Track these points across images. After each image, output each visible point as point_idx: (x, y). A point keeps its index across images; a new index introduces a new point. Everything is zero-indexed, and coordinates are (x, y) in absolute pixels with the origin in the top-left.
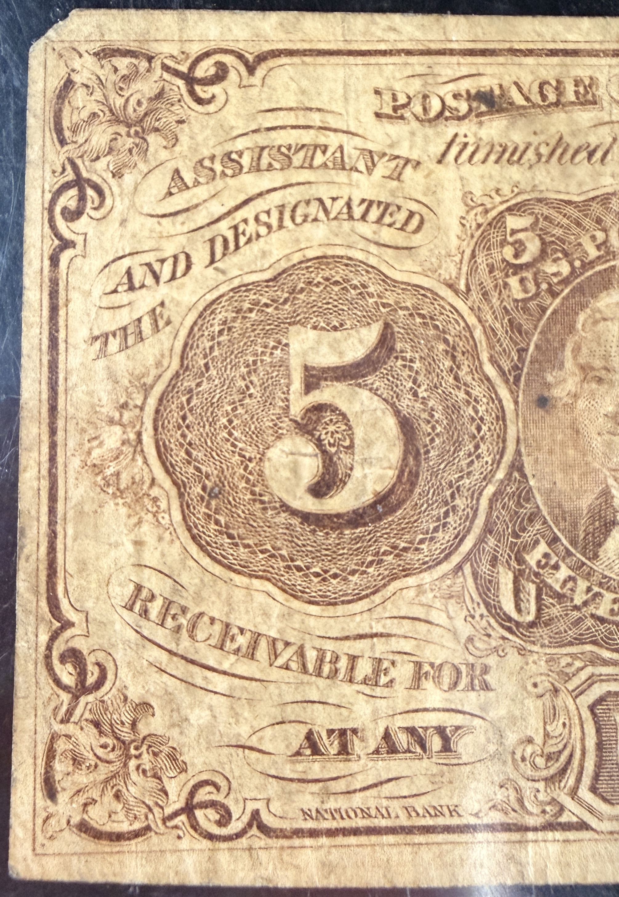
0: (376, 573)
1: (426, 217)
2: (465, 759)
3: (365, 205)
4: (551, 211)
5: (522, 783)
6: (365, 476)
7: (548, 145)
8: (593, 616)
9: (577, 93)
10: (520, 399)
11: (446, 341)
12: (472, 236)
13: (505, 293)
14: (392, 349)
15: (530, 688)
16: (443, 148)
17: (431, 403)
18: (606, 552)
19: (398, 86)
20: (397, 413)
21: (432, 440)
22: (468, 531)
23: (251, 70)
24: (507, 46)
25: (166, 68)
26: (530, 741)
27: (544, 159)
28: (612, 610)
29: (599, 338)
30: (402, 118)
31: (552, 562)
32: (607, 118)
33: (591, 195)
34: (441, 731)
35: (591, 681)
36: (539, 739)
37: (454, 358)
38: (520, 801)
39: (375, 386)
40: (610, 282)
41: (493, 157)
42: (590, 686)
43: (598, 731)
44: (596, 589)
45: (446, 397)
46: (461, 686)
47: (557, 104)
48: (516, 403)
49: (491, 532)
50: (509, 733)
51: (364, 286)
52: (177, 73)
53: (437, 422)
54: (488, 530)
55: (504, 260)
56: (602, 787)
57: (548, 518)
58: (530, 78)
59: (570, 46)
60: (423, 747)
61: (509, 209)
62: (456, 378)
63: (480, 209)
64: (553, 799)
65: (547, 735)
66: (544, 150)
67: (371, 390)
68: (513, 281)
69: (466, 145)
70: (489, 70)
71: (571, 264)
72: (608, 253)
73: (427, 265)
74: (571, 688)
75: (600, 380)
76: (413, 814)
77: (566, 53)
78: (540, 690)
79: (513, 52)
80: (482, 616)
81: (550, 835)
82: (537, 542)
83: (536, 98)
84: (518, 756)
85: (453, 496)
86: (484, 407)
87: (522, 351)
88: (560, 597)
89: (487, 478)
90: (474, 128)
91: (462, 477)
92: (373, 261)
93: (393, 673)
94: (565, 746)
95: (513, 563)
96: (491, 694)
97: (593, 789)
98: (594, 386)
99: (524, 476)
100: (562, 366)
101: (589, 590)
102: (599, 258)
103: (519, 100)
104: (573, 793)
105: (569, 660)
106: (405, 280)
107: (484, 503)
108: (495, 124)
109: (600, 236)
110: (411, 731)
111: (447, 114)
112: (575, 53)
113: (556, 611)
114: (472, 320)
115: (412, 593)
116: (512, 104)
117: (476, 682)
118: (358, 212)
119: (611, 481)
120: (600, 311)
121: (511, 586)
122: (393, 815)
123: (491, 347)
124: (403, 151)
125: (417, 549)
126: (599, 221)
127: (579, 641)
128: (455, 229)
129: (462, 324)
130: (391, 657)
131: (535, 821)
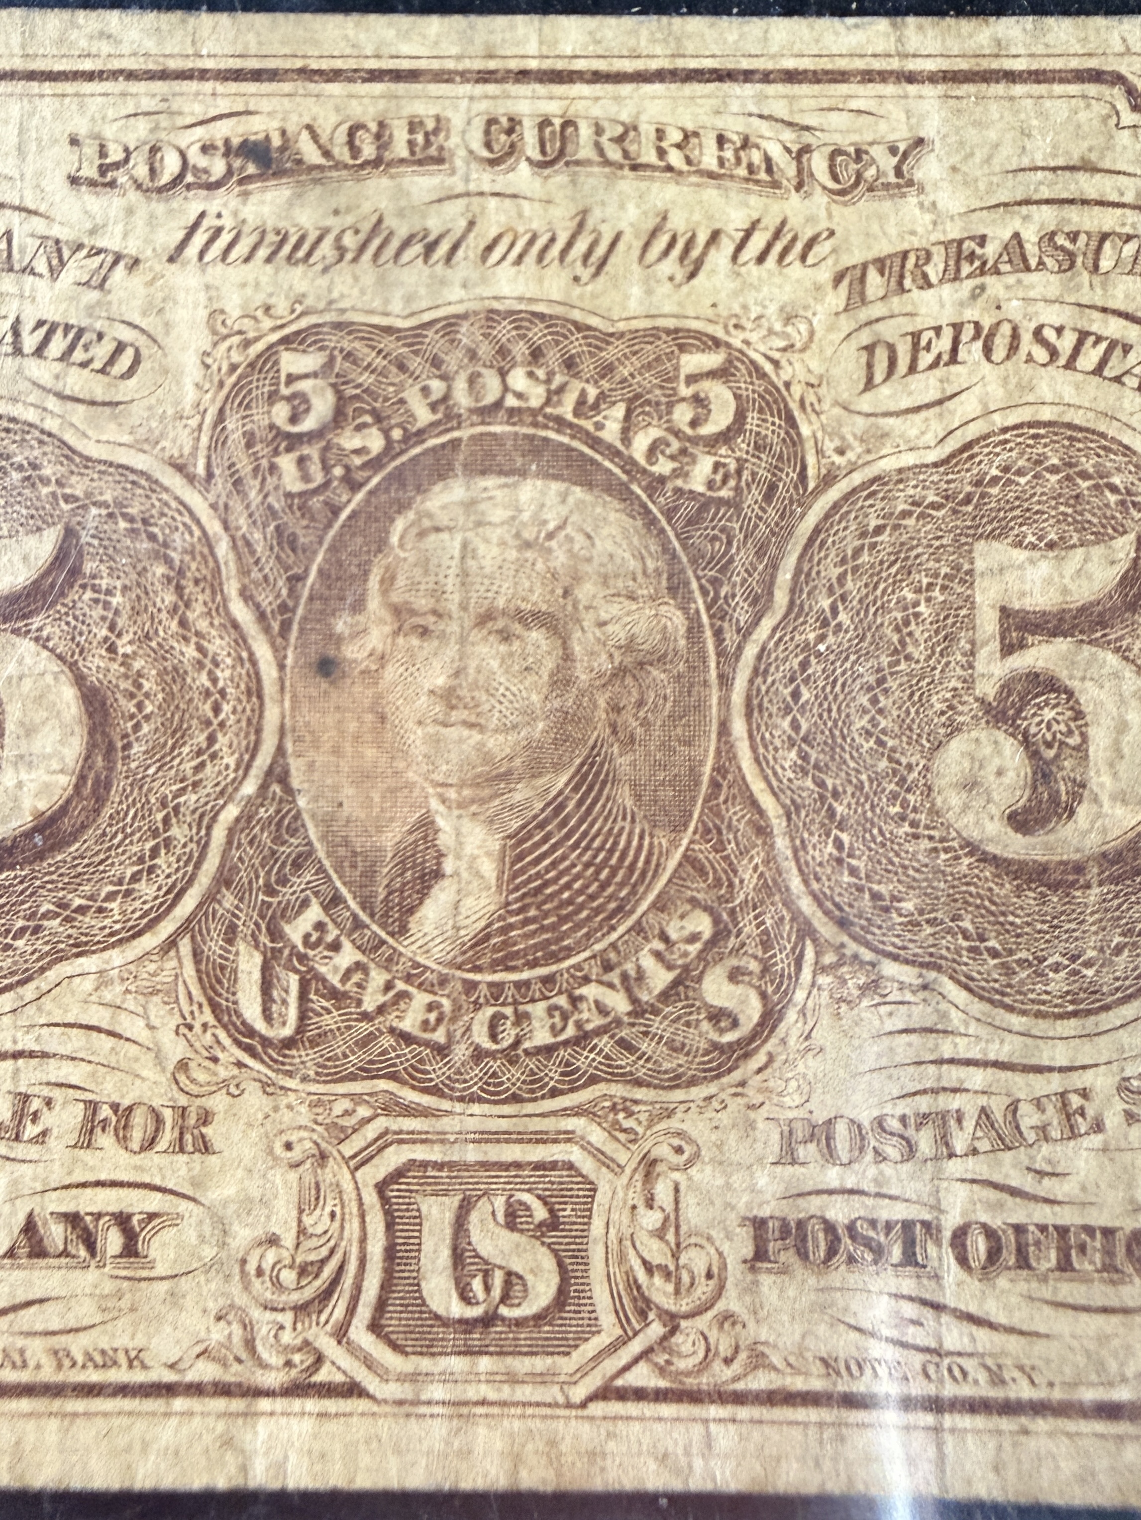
0: (30, 949)
1: (144, 352)
2: (160, 1270)
3: (43, 331)
4: (357, 345)
5: (256, 1313)
6: (20, 785)
7: (357, 232)
8: (392, 1030)
9: (411, 144)
10: (289, 661)
11: (168, 561)
12: (221, 384)
13: (271, 481)
14: (75, 572)
15: (279, 1149)
16: (180, 235)
17: (137, 664)
18: (420, 923)
19: (109, 132)
20: (79, 680)
21: (137, 727)
22: (190, 882)
24: (299, 64)
26: (273, 1241)
27: (349, 256)
28: (426, 1022)
29: (427, 560)
30: (112, 184)
31: (330, 938)
32: (460, 188)
33: (427, 317)
34: (122, 1220)
35: (383, 1142)
36: (288, 1240)
37: (179, 589)
38: (250, 1344)
39: (45, 634)
40: (450, 467)
41: (262, 253)
42: (380, 1150)
43: (390, 1226)
44: (400, 986)
45: (162, 654)
46: (162, 1145)
47: (376, 163)
48: (281, 667)
49: (228, 884)
50: (236, 1227)
51: (35, 466)
53: (147, 695)
54: (224, 879)
55: (272, 427)
56: (392, 1322)
57: (327, 863)
58: (333, 119)
59: (405, 65)
60: (91, 1247)
61: (285, 341)
62: (183, 623)
63: (236, 339)
64: (306, 1343)
65: (302, 1231)
66: (349, 241)
67: (37, 640)
68: (287, 463)
69: (219, 231)
70: (265, 105)
71: (386, 433)
72: (448, 417)
73: (142, 432)
74: (348, 1153)
75: (424, 632)
76: (67, 1363)
77: (397, 76)
78: (296, 1154)
79: (307, 74)
80: (205, 1026)
81: (297, 1404)
82: (305, 904)
83: (342, 153)
84: (251, 1267)
85: (166, 821)
86: (227, 673)
87: (295, 580)
88: (335, 995)
89: (226, 794)
90: (234, 202)
91: (183, 790)
92: (51, 424)
93: (48, 1119)
94: (332, 1252)
95: (264, 939)
96: (213, 1159)
97: (375, 1327)
98: (415, 641)
99: (288, 790)
100: (358, 606)
101: (389, 986)
102: (433, 424)
103: (311, 154)
104: (341, 1334)
105: (346, 1104)
106: (104, 457)
107: (219, 834)
108: (269, 196)
109: (437, 387)
110: (73, 1219)
111: (189, 178)
112: (413, 76)
113: (329, 1021)
114: (214, 527)
115: (88, 984)
116: (299, 162)
117: (188, 1138)
118: (30, 342)
119: (434, 804)
120: (430, 516)
121: (257, 975)
122: (32, 1364)
123: (244, 572)
124: (111, 241)
125: (100, 910)
126: (436, 362)
127: (367, 1073)
128: (192, 372)
129: (197, 533)
130: (46, 1092)
131: (273, 1379)
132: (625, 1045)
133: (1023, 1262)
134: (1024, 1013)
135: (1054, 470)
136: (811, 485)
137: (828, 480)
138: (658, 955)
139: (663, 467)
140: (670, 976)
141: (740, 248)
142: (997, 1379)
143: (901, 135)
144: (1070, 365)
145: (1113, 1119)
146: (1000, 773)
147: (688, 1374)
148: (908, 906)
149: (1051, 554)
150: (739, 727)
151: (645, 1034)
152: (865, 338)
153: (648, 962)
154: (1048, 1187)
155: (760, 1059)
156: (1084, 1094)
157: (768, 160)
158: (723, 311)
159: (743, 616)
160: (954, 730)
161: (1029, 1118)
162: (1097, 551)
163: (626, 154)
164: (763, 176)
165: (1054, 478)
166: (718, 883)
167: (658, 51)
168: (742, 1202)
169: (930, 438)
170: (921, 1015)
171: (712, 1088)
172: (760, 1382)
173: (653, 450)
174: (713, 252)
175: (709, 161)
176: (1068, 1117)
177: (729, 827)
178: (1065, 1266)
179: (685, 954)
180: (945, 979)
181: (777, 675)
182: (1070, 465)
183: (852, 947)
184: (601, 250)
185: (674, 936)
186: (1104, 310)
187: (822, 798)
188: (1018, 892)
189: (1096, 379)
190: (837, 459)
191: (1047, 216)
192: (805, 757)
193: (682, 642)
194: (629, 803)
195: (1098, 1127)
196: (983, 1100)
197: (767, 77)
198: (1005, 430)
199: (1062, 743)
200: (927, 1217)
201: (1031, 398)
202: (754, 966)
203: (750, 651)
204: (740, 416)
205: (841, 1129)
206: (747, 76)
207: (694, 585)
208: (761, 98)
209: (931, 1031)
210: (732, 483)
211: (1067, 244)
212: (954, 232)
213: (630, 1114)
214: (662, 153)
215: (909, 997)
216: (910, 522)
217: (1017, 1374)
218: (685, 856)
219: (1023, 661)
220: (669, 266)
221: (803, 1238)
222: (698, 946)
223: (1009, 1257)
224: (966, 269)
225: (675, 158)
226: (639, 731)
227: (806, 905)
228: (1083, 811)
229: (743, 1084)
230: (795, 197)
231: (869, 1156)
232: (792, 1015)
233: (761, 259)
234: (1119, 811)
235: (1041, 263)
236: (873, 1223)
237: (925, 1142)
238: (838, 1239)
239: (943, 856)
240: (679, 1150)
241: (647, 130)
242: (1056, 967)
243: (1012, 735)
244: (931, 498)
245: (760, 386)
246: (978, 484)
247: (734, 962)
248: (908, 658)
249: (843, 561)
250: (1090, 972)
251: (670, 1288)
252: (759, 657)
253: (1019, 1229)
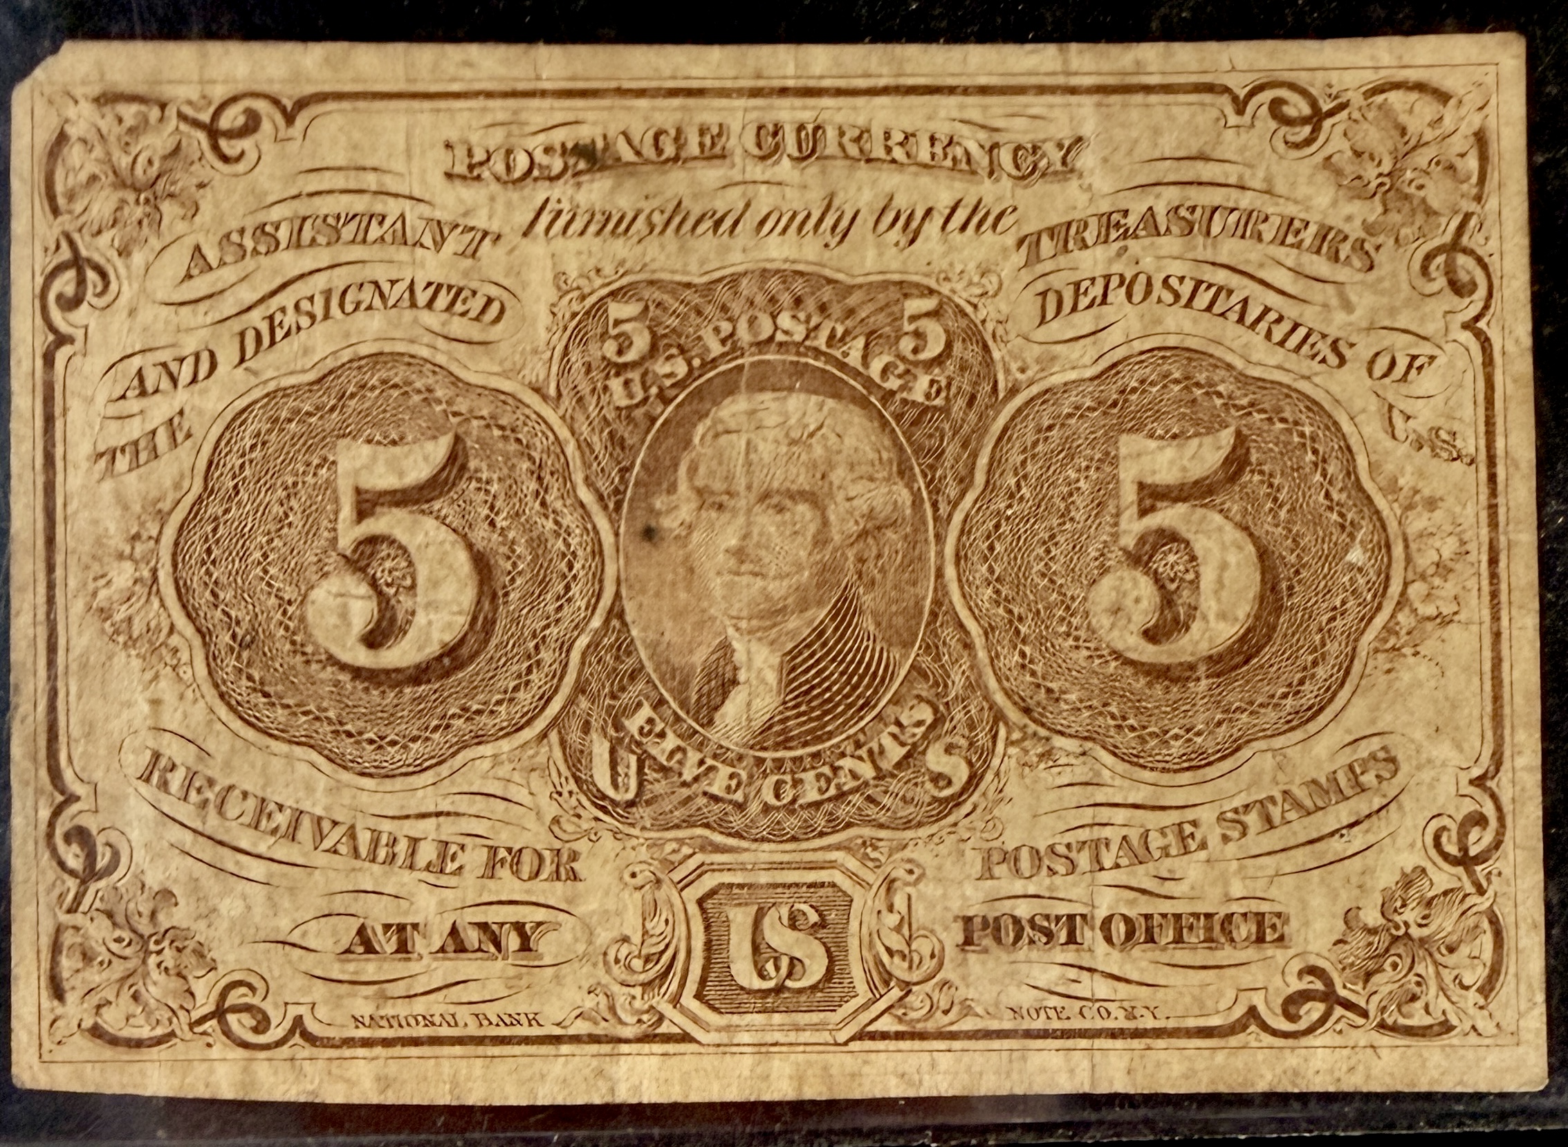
0: (442, 740)
1: (507, 305)
2: (547, 960)
3: (432, 289)
4: (665, 297)
5: (616, 988)
6: (430, 623)
7: (662, 212)
8: (705, 794)
9: (702, 145)
10: (622, 530)
11: (530, 458)
12: (565, 329)
13: (605, 399)
14: (463, 468)
15: (627, 877)
16: (531, 216)
17: (511, 535)
18: (723, 716)
19: (474, 138)
20: (470, 546)
21: (513, 580)
22: (556, 691)
23: (290, 119)
24: (613, 85)
25: (182, 117)
26: (625, 939)
27: (657, 230)
28: (729, 787)
29: (721, 455)
30: (478, 178)
31: (658, 729)
32: (739, 178)
33: (717, 275)
34: (519, 927)
35: (700, 871)
36: (636, 938)
37: (540, 479)
38: (612, 1009)
39: (443, 514)
40: (738, 387)
41: (593, 228)
42: (700, 876)
43: (707, 928)
44: (709, 762)
45: (529, 527)
46: (544, 876)
47: (676, 159)
48: (617, 534)
49: (583, 692)
50: (599, 930)
51: (430, 390)
52: (196, 124)
53: (519, 557)
54: (580, 688)
55: (604, 358)
56: (711, 993)
57: (654, 676)
58: (642, 128)
59: (695, 84)
60: (498, 946)
61: (612, 294)
62: (543, 504)
63: (576, 294)
64: (652, 1007)
65: (645, 933)
66: (658, 219)
67: (437, 518)
68: (616, 384)
69: (559, 213)
70: (590, 116)
71: (689, 363)
72: (734, 349)
73: (508, 365)
74: (676, 879)
75: (721, 507)
76: (485, 1023)
77: (690, 93)
78: (639, 880)
79: (621, 92)
80: (571, 793)
81: (646, 1048)
82: (639, 705)
83: (649, 152)
84: (611, 958)
85: (537, 647)
86: (578, 539)
87: (624, 471)
88: (664, 770)
89: (579, 627)
90: (570, 191)
91: (547, 626)
92: (441, 359)
93: (462, 859)
94: (667, 946)
95: (611, 732)
96: (579, 885)
97: (699, 996)
98: (714, 514)
99: (624, 624)
100: (672, 489)
101: (701, 762)
102: (723, 355)
103: (628, 155)
104: (676, 1001)
105: (674, 845)
106: (480, 383)
107: (575, 656)
108: (596, 185)
109: (726, 327)
110: (484, 927)
111: (536, 173)
112: (700, 93)
113: (660, 788)
114: (564, 433)
115: (487, 764)
116: (619, 159)
117: (562, 870)
118: (422, 297)
119: (731, 631)
120: (721, 421)
121: (607, 756)
122: (461, 1024)
123: (587, 465)
124: (480, 221)
125: (492, 712)
126: (724, 308)
127: (688, 823)
128: (544, 319)
129: (551, 438)
130: (461, 840)
131: (628, 1032)
132: (870, 799)
133: (1150, 939)
134: (1152, 769)
135: (1177, 381)
136: (1001, 395)
137: (1013, 391)
138: (894, 736)
139: (893, 383)
140: (904, 751)
141: (948, 220)
142: (1131, 1016)
143: (1065, 134)
144: (1189, 304)
145: (1214, 841)
146: (1137, 601)
147: (919, 1021)
148: (1073, 697)
149: (1175, 442)
150: (950, 572)
151: (886, 792)
152: (1040, 286)
153: (887, 741)
154: (1169, 889)
155: (967, 808)
156: (1194, 823)
157: (967, 153)
158: (936, 267)
159: (952, 491)
160: (1104, 571)
161: (1155, 841)
162: (1208, 440)
163: (861, 150)
164: (964, 166)
165: (1177, 388)
166: (937, 684)
167: (885, 70)
168: (956, 906)
169: (1087, 360)
170: (1081, 772)
171: (934, 829)
172: (968, 1025)
173: (885, 371)
174: (927, 224)
175: (924, 156)
176: (1183, 839)
177: (944, 643)
178: (1178, 940)
179: (914, 735)
180: (1098, 748)
181: (978, 534)
182: (1187, 378)
183: (1033, 727)
184: (844, 223)
185: (905, 722)
186: (1213, 264)
187: (1011, 622)
188: (1150, 685)
189: (1207, 315)
190: (1019, 376)
191: (1172, 195)
192: (997, 592)
193: (908, 512)
194: (872, 628)
195: (1203, 846)
196: (1124, 831)
197: (966, 91)
198: (1142, 353)
199: (1182, 580)
200: (1084, 910)
201: (1159, 330)
202: (963, 743)
203: (958, 517)
204: (949, 345)
205: (1025, 854)
206: (952, 90)
207: (917, 470)
208: (962, 107)
209: (1087, 784)
210: (943, 394)
211: (1187, 215)
212: (1105, 207)
213: (875, 848)
214: (889, 150)
215: (1073, 761)
216: (1073, 421)
217: (1145, 1012)
218: (912, 666)
219: (1154, 521)
220: (895, 234)
221: (998, 929)
222: (923, 729)
223: (1140, 935)
224: (1114, 235)
225: (898, 153)
226: (878, 577)
227: (999, 698)
228: (1196, 627)
229: (955, 824)
230: (987, 183)
231: (1044, 871)
232: (989, 776)
233: (963, 228)
234: (1222, 626)
235: (1168, 229)
236: (1047, 917)
237: (1084, 860)
238: (1023, 929)
239: (1097, 661)
240: (911, 872)
241: (878, 133)
242: (1176, 737)
243: (1147, 573)
244: (1088, 403)
245: (963, 323)
246: (1123, 392)
247: (948, 739)
248: (1072, 519)
249: (1024, 451)
250: (1199, 740)
251: (906, 965)
252: (965, 521)
253: (1148, 917)
